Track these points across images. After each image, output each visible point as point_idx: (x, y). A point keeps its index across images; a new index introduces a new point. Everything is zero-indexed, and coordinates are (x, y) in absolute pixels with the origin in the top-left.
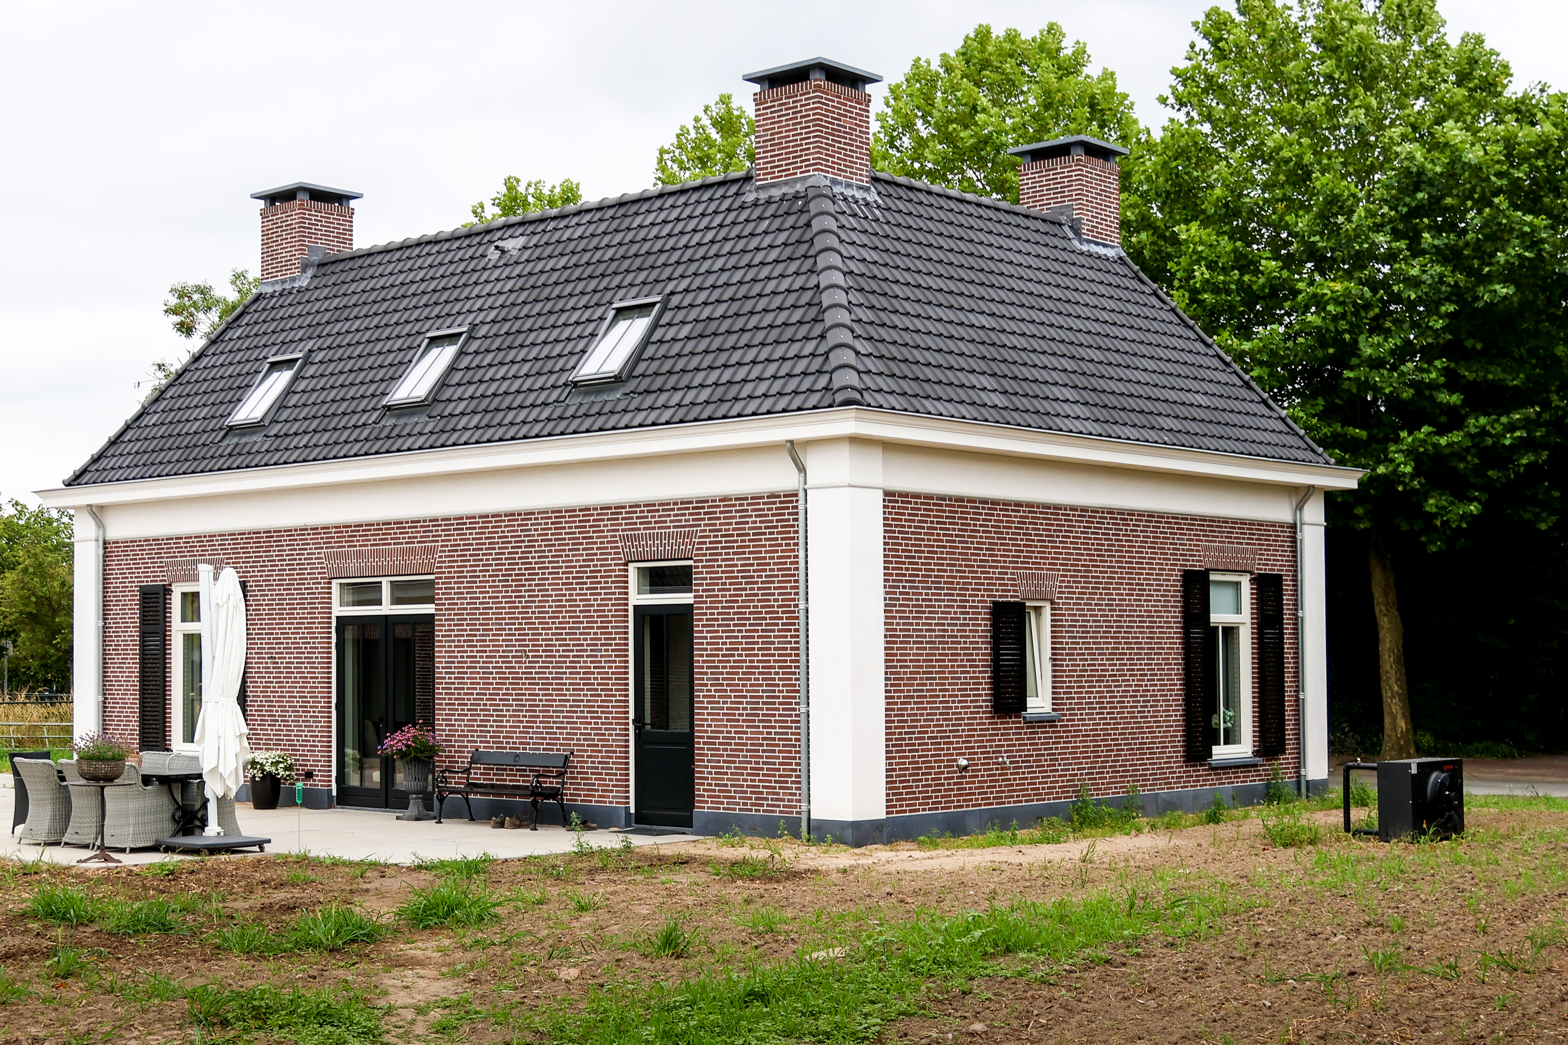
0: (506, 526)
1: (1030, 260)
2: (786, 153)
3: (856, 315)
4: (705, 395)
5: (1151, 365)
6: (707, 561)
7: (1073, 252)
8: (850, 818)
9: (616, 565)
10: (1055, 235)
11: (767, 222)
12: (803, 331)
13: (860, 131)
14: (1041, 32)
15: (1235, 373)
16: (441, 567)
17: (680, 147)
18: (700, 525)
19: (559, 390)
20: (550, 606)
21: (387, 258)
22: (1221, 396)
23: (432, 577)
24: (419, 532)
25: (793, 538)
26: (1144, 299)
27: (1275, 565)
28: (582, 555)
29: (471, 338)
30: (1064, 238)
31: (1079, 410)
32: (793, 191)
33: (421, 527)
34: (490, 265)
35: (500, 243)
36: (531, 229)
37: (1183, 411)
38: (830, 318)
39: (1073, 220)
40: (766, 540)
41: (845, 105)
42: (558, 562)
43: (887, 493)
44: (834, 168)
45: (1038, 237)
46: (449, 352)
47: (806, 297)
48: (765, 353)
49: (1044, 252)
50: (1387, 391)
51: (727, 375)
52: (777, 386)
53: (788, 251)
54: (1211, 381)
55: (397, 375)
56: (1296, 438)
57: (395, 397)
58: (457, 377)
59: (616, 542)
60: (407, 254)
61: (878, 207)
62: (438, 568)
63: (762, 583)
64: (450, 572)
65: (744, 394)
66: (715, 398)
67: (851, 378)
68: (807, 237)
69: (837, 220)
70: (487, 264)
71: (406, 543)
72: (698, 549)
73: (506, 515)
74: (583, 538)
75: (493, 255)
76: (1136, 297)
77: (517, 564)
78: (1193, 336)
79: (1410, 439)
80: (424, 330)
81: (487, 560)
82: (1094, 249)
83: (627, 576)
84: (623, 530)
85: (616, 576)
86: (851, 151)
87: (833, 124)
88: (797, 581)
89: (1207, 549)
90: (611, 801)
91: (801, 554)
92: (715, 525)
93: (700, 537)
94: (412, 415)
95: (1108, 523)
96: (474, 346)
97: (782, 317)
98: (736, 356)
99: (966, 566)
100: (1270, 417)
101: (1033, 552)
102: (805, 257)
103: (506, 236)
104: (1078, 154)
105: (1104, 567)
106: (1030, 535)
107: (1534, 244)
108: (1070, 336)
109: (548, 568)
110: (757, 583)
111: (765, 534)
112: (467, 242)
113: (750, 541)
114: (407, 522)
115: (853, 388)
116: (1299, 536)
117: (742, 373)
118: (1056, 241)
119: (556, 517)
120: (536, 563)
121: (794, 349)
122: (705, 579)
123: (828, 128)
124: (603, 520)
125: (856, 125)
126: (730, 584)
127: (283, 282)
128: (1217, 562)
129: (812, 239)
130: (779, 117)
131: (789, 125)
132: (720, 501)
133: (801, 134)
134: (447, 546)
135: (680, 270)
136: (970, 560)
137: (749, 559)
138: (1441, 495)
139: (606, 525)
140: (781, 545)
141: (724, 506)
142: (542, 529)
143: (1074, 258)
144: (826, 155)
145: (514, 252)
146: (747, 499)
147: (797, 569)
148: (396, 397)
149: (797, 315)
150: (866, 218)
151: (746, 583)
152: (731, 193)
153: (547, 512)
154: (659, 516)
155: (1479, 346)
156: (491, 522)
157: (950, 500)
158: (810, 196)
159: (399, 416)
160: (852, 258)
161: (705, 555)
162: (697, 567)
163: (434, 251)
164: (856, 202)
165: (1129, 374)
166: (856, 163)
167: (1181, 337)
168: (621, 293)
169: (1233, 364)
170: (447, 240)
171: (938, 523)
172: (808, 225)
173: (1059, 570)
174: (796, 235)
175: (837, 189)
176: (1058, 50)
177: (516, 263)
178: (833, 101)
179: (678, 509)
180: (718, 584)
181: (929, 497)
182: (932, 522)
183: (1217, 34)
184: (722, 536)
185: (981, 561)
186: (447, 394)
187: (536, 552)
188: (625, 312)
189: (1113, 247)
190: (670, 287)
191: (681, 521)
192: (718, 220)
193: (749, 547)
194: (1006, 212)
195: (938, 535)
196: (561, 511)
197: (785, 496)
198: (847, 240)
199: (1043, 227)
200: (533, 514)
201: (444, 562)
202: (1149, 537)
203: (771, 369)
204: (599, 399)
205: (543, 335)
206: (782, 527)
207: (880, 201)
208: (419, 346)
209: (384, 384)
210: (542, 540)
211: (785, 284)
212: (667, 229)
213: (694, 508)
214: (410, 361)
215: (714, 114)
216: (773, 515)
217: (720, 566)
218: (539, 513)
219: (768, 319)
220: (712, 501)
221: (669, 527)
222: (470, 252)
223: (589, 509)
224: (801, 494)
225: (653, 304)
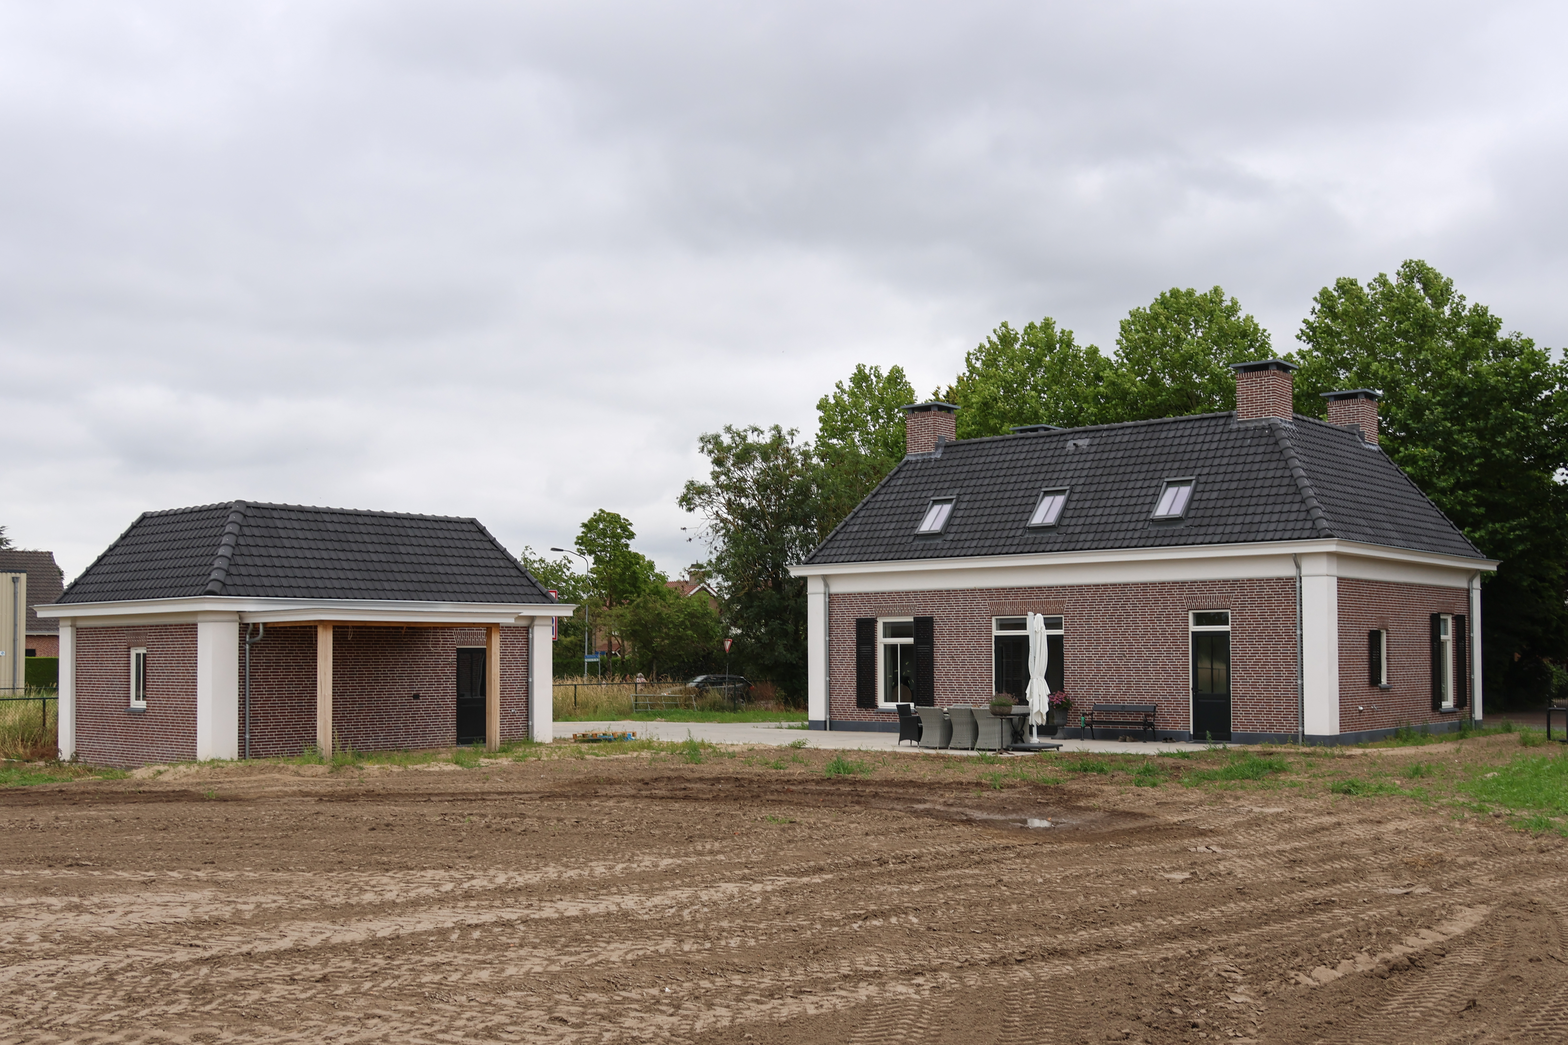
0: (1111, 591)
2: (1256, 406)
3: (1314, 491)
6: (1239, 611)
7: (1361, 449)
8: (1328, 734)
9: (1180, 611)
10: (1355, 441)
11: (1250, 440)
12: (1289, 499)
14: (1210, 292)
16: (1068, 611)
18: (1234, 593)
20: (1140, 631)
23: (1062, 616)
24: (1053, 593)
25: (1292, 600)
26: (1392, 473)
27: (1461, 610)
28: (1161, 606)
29: (1072, 492)
30: (1358, 442)
32: (1261, 425)
33: (1054, 590)
34: (1071, 453)
35: (1073, 442)
36: (1092, 435)
38: (1305, 493)
39: (1360, 432)
40: (1275, 600)
42: (1145, 609)
43: (1339, 579)
44: (1280, 414)
46: (1060, 499)
47: (1286, 481)
52: (1282, 526)
53: (1267, 457)
55: (1028, 511)
56: (1467, 545)
58: (1069, 513)
59: (1182, 600)
62: (1066, 611)
63: (1273, 621)
64: (1074, 614)
65: (1262, 529)
66: (1243, 531)
67: (1325, 524)
68: (1277, 450)
69: (1290, 441)
70: (1068, 452)
71: (1044, 598)
72: (1232, 604)
74: (1162, 598)
75: (1071, 448)
76: (1389, 472)
77: (1119, 610)
80: (1037, 487)
81: (1099, 608)
82: (1369, 447)
83: (1187, 617)
84: (1186, 594)
85: (1181, 617)
86: (1286, 404)
87: (1280, 391)
88: (1294, 621)
89: (1438, 602)
90: (1179, 728)
92: (1244, 593)
93: (1234, 599)
94: (1047, 532)
95: (1406, 591)
96: (1075, 497)
97: (1274, 491)
98: (1251, 510)
99: (1360, 613)
100: (1455, 534)
101: (1381, 606)
102: (1279, 460)
103: (1076, 438)
104: (1362, 399)
105: (1404, 612)
106: (1381, 597)
107: (1525, 428)
110: (1269, 622)
114: (1045, 588)
115: (1332, 529)
116: (1470, 596)
117: (1257, 519)
118: (1356, 444)
119: (1143, 587)
120: (1131, 610)
121: (1286, 508)
122: (1237, 619)
123: (1278, 394)
124: (1174, 589)
126: (1253, 621)
127: (923, 455)
128: (1442, 610)
129: (1280, 452)
130: (1251, 387)
131: (1257, 392)
132: (1248, 581)
133: (1265, 396)
134: (1072, 600)
135: (1201, 463)
136: (1362, 610)
137: (1265, 610)
139: (1176, 592)
140: (1284, 603)
141: (1250, 584)
142: (1135, 593)
143: (1361, 452)
145: (1085, 447)
146: (1264, 580)
147: (1295, 615)
148: (1033, 522)
149: (1283, 490)
151: (1263, 621)
152: (1220, 423)
153: (1138, 584)
154: (1210, 588)
156: (1101, 588)
157: (1355, 581)
159: (1039, 533)
160: (1309, 463)
161: (1238, 608)
162: (1233, 614)
168: (1166, 473)
171: (1351, 592)
172: (1276, 444)
173: (1390, 614)
174: (1270, 448)
177: (1088, 453)
179: (1222, 585)
180: (1245, 623)
184: (1249, 599)
185: (1365, 610)
186: (1067, 522)
187: (1131, 604)
188: (1172, 484)
189: (1377, 446)
190: (1197, 471)
191: (1223, 591)
193: (1265, 603)
195: (1352, 598)
196: (1147, 584)
197: (1287, 580)
198: (1304, 454)
200: (1129, 585)
201: (1070, 608)
202: (1418, 597)
204: (1172, 528)
206: (1286, 594)
208: (1037, 495)
210: (1135, 598)
211: (1270, 474)
212: (1185, 440)
213: (1231, 585)
214: (1035, 503)
216: (1279, 589)
217: (1247, 614)
218: (1132, 585)
220: (1243, 581)
221: (1215, 594)
222: (1055, 445)
223: (1165, 584)
224: (1298, 579)
225: (1189, 480)
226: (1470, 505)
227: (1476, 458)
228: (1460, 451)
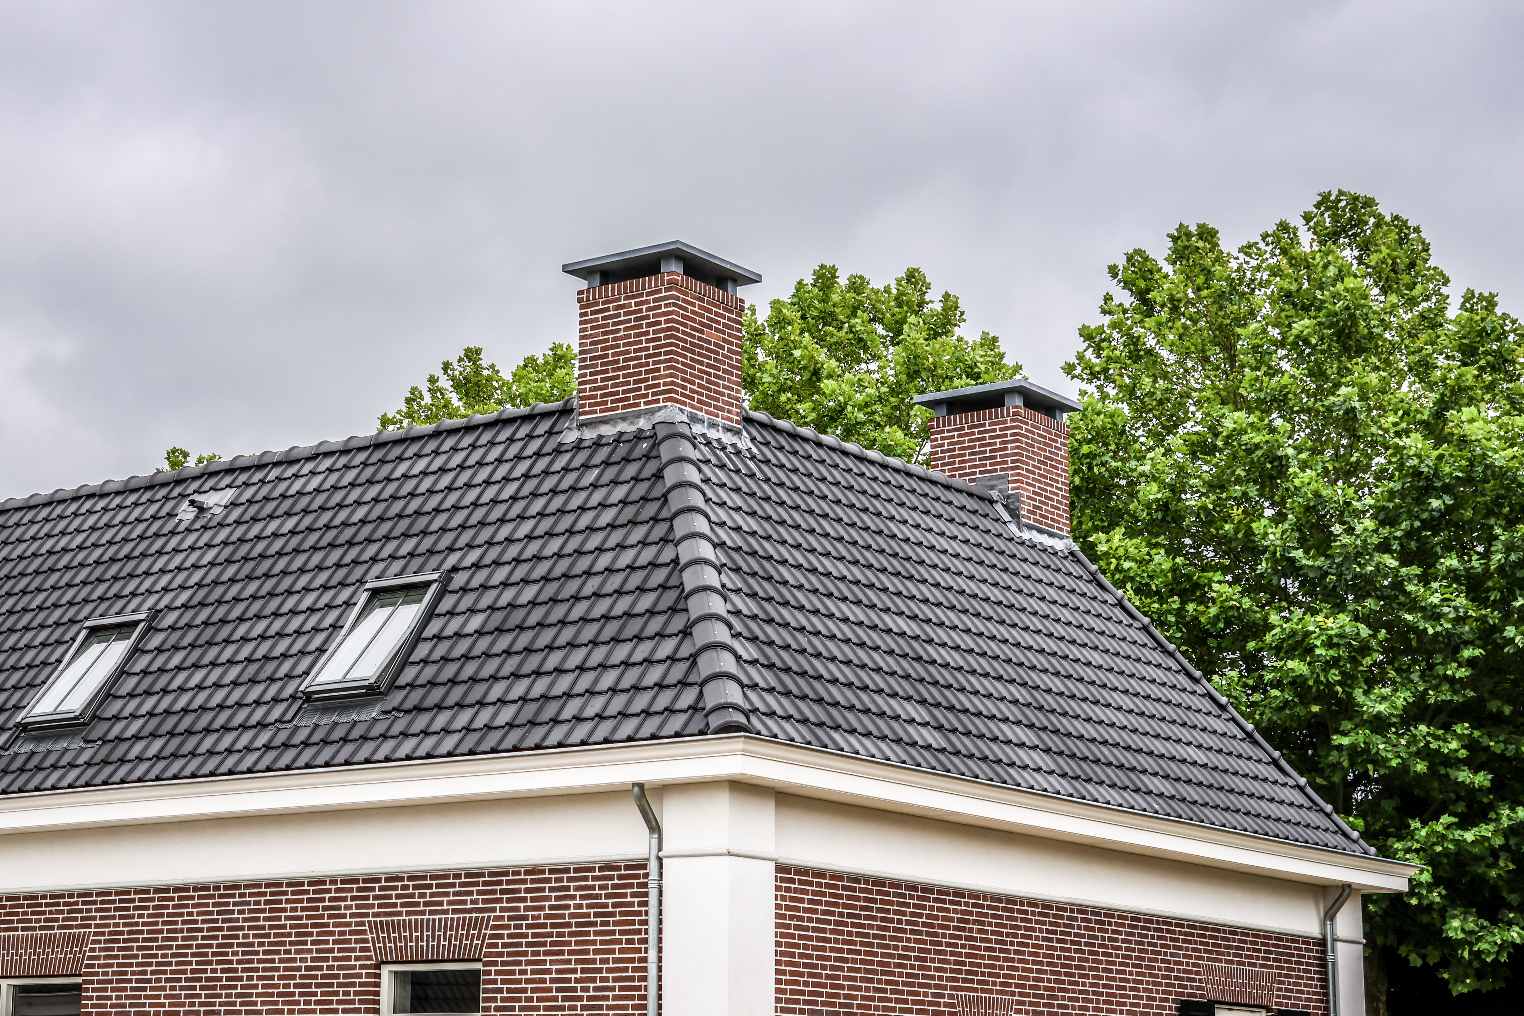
0: (195, 906)
1: (956, 547)
2: (624, 376)
3: (733, 604)
4: (506, 714)
5: (1126, 702)
6: (504, 963)
7: (1011, 540)
9: (362, 967)
10: (986, 516)
11: (596, 471)
12: (655, 625)
13: (730, 350)
15: (1234, 720)
16: (92, 966)
17: (410, 416)
18: (493, 910)
19: (284, 705)
21: (29, 516)
22: (1220, 751)
23: (79, 980)
24: (62, 912)
25: (639, 932)
26: (1106, 611)
27: (1299, 999)
28: (310, 951)
29: (151, 629)
30: (997, 520)
31: (1039, 759)
32: (633, 428)
33: (66, 904)
34: (181, 528)
35: (197, 497)
36: (243, 477)
37: (1174, 769)
38: (696, 606)
39: (1008, 497)
40: (596, 933)
41: (710, 311)
42: (273, 961)
43: (781, 868)
44: (693, 399)
45: (964, 517)
46: (118, 649)
47: (659, 576)
48: (598, 655)
49: (975, 537)
50: (1394, 763)
51: (540, 686)
52: (618, 703)
53: (629, 512)
54: (1204, 730)
55: (39, 681)
56: (1321, 816)
57: (35, 712)
58: (130, 684)
59: (364, 932)
60: (58, 510)
61: (753, 458)
62: (88, 966)
63: (590, 998)
64: (105, 974)
65: (567, 714)
66: (522, 719)
67: (733, 693)
68: (657, 492)
69: (700, 470)
70: (178, 525)
71: (42, 928)
72: (490, 946)
73: (196, 889)
74: (314, 926)
75: (186, 513)
76: (1097, 607)
77: (210, 963)
78: (1175, 667)
79: (1423, 832)
80: (81, 617)
81: (164, 956)
82: (1037, 538)
83: (378, 985)
84: (375, 915)
85: (361, 984)
86: (716, 376)
87: (693, 336)
88: (644, 997)
89: (1210, 970)
91: (652, 955)
92: (517, 909)
93: (495, 927)
94: (58, 737)
95: (1079, 928)
96: (156, 640)
97: (623, 605)
98: (554, 660)
99: (888, 982)
100: (1285, 785)
101: (979, 965)
102: (655, 520)
103: (207, 487)
104: (1015, 406)
105: (1074, 991)
106: (974, 939)
108: (1018, 655)
109: (256, 970)
110: (580, 998)
111: (594, 924)
112: (147, 495)
113: (571, 934)
114: (44, 897)
115: (737, 708)
116: (1330, 957)
117: (563, 684)
118: (987, 524)
119: (272, 894)
120: (239, 962)
121: (643, 651)
122: (500, 991)
123: (686, 342)
124: (345, 899)
125: (724, 340)
126: (539, 999)
128: (1223, 991)
129: (665, 496)
130: (614, 324)
131: (629, 336)
132: (527, 873)
133: (647, 348)
134: (103, 934)
135: (466, 537)
136: (892, 974)
137: (569, 962)
138: (1465, 913)
139: (348, 907)
140: (619, 942)
141: (533, 881)
142: (251, 911)
143: (1013, 548)
144: (683, 379)
145: (217, 510)
146: (567, 871)
147: (644, 979)
148: (37, 711)
149: (646, 602)
150: (738, 471)
151: (564, 999)
152: (540, 430)
153: (259, 886)
154: (432, 895)
155: (1507, 710)
156: (172, 899)
157: (866, 882)
158: (660, 436)
159: (40, 740)
160: (722, 524)
161: (501, 954)
162: (489, 973)
163: (98, 507)
164: (724, 448)
165: (1099, 712)
166: (723, 394)
167: (1159, 666)
168: (378, 568)
169: (1230, 708)
170: (118, 493)
171: (849, 915)
172: (658, 476)
173: (1013, 994)
174: (641, 490)
175: (697, 429)
176: (921, 304)
177: (221, 525)
178: (694, 305)
179: (462, 885)
180: (519, 1000)
181: (837, 876)
182: (841, 914)
183: (1142, 284)
184: (528, 926)
185: (908, 975)
186: (114, 708)
187: (239, 945)
188: (384, 596)
189: (1061, 538)
190: (452, 560)
191: (464, 902)
192: (522, 468)
193: (569, 943)
194: (921, 479)
195: (850, 934)
196: (280, 885)
197: (627, 868)
198: (715, 499)
199: (971, 504)
200: (238, 887)
201: (98, 958)
202: (1133, 950)
203: (608, 679)
204: (344, 719)
205: (260, 627)
206: (622, 914)
207: (755, 450)
208: (73, 640)
209: (18, 695)
210: (250, 928)
211: (626, 558)
212: (446, 480)
213: (485, 884)
214: (59, 661)
215: (457, 373)
216: (608, 896)
217: (523, 972)
218: (247, 887)
219: (601, 607)
220: (514, 873)
221: (446, 912)
222: (153, 509)
223: (324, 883)
224: (653, 866)
225: (427, 584)
226: (1451, 761)
227: (1467, 643)
228: (1422, 625)
